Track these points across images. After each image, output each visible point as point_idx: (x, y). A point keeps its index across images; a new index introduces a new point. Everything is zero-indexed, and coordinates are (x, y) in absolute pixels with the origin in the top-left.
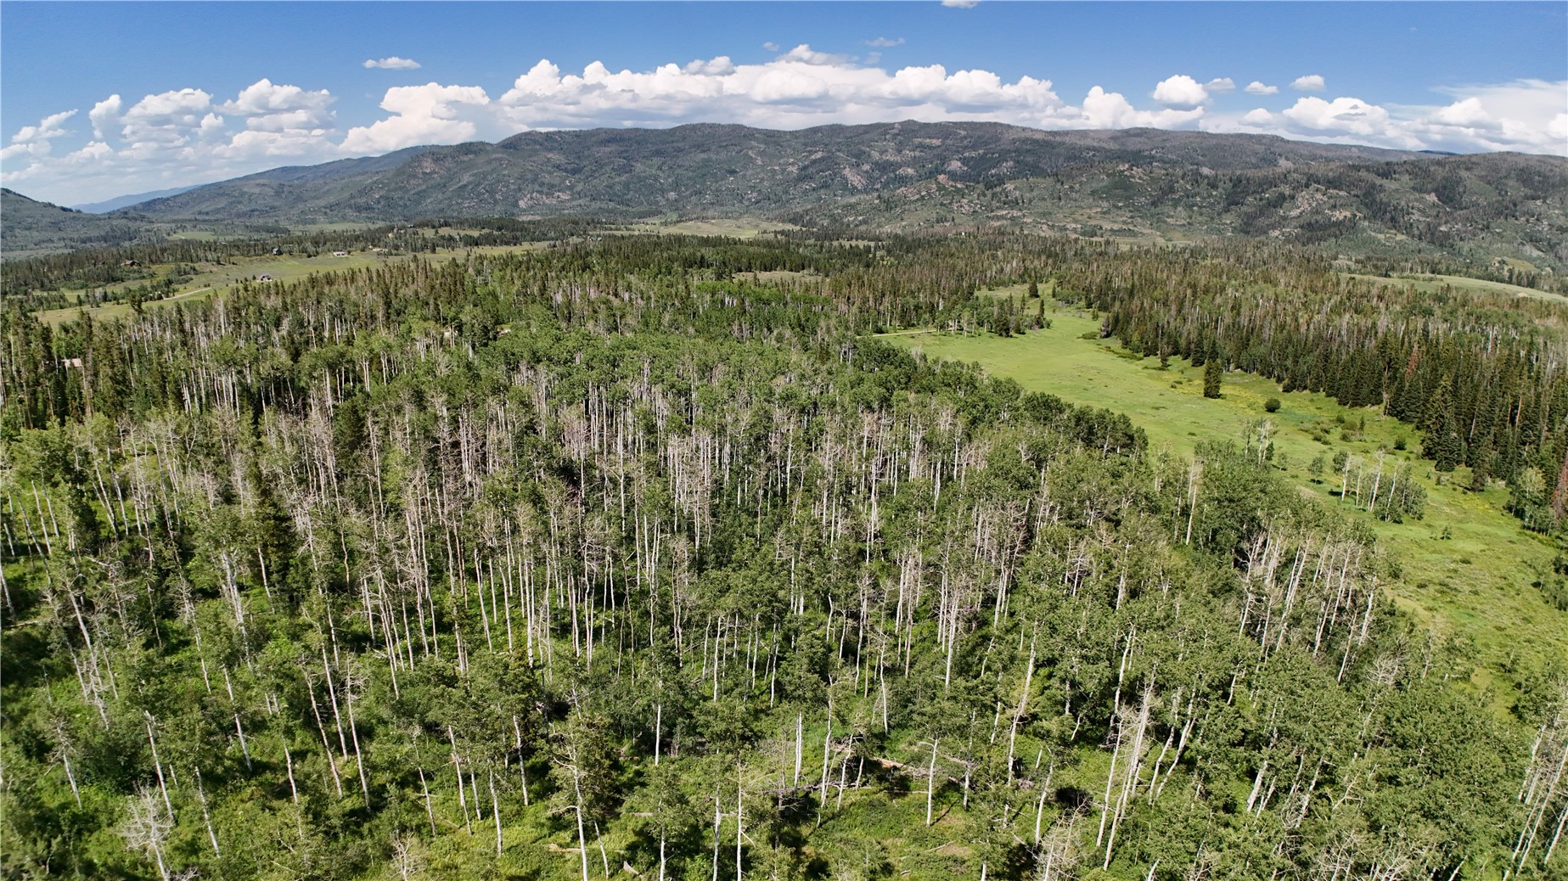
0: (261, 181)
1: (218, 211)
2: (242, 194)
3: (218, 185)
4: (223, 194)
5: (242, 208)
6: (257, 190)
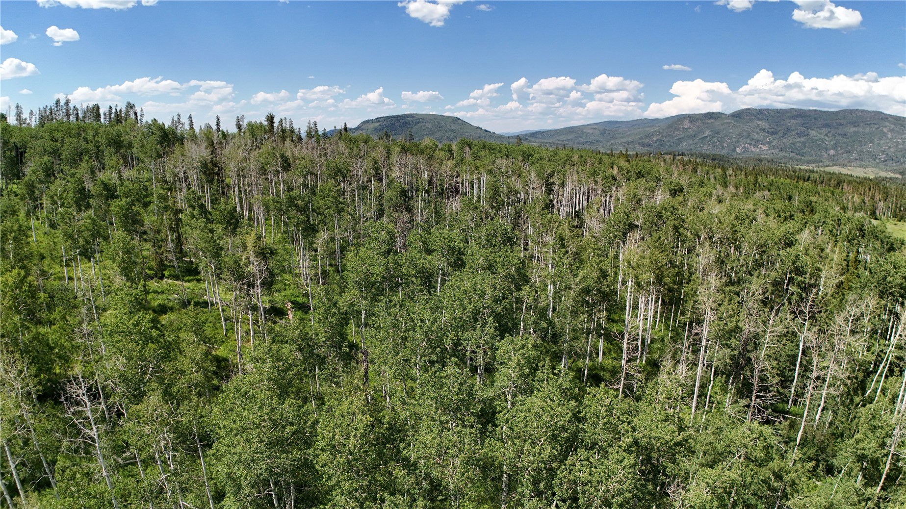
0: (594, 127)
1: (568, 140)
2: (583, 133)
3: (572, 128)
4: (572, 132)
5: (582, 140)
6: (591, 131)
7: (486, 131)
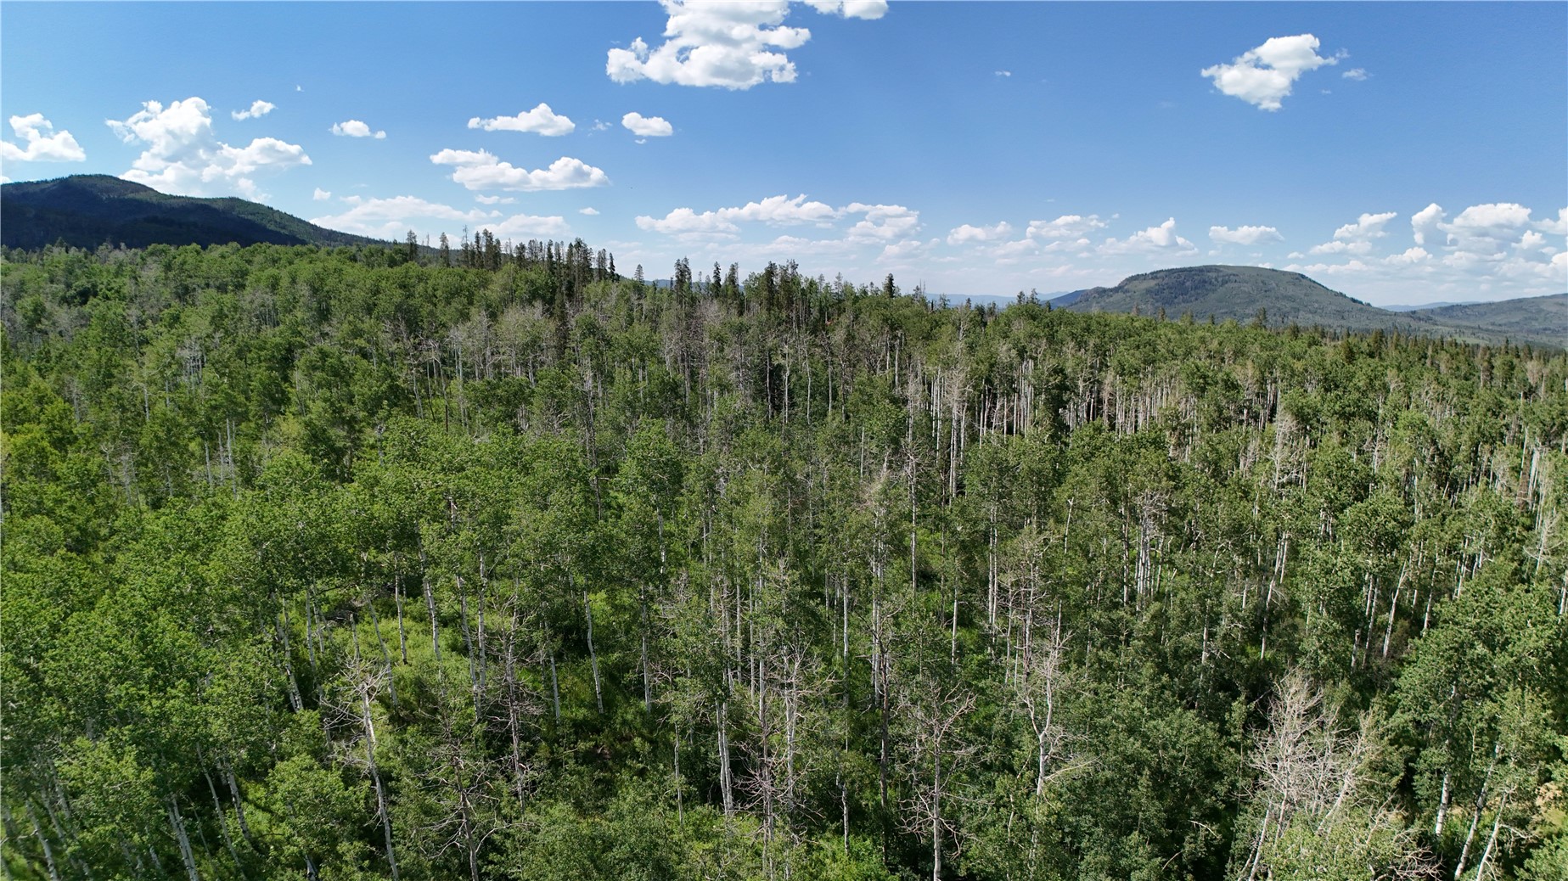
0: (1560, 301)
1: (1511, 324)
2: (1540, 311)
3: (1520, 301)
4: (1521, 309)
5: (1536, 325)
6: (1554, 309)
7: (1354, 301)
